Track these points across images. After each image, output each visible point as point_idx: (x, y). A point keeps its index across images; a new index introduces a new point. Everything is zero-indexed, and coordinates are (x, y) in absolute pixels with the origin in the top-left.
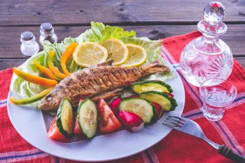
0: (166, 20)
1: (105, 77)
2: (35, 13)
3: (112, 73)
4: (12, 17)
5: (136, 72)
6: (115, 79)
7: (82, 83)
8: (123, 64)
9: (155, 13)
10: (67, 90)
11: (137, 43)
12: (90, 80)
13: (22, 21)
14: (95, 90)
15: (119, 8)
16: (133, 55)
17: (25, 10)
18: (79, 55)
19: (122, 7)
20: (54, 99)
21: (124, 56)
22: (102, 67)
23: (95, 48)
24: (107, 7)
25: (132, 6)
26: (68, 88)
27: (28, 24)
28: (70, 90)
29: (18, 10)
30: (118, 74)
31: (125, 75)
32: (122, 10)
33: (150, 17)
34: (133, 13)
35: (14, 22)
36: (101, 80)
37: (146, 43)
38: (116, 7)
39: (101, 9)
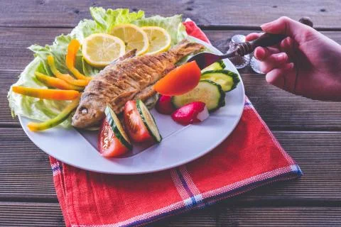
0: (250, 25)
1: (139, 70)
2: (71, 12)
3: (144, 63)
4: (40, 16)
5: (170, 57)
6: (151, 69)
7: (116, 83)
8: (146, 52)
9: (235, 14)
10: (102, 96)
11: (151, 24)
12: (124, 77)
13: (54, 22)
14: (135, 88)
15: (186, 7)
16: (153, 40)
17: (58, 6)
18: (89, 52)
19: (190, 6)
20: (90, 111)
21: (144, 43)
22: (128, 60)
23: (105, 40)
24: (169, 5)
25: (204, 4)
26: (102, 93)
27: (62, 25)
28: (105, 95)
29: (48, 7)
30: (151, 64)
31: (159, 63)
32: (190, 9)
33: (228, 19)
34: (205, 13)
35: (43, 22)
36: (136, 74)
37: (162, 22)
38: (183, 6)
39: (161, 7)
